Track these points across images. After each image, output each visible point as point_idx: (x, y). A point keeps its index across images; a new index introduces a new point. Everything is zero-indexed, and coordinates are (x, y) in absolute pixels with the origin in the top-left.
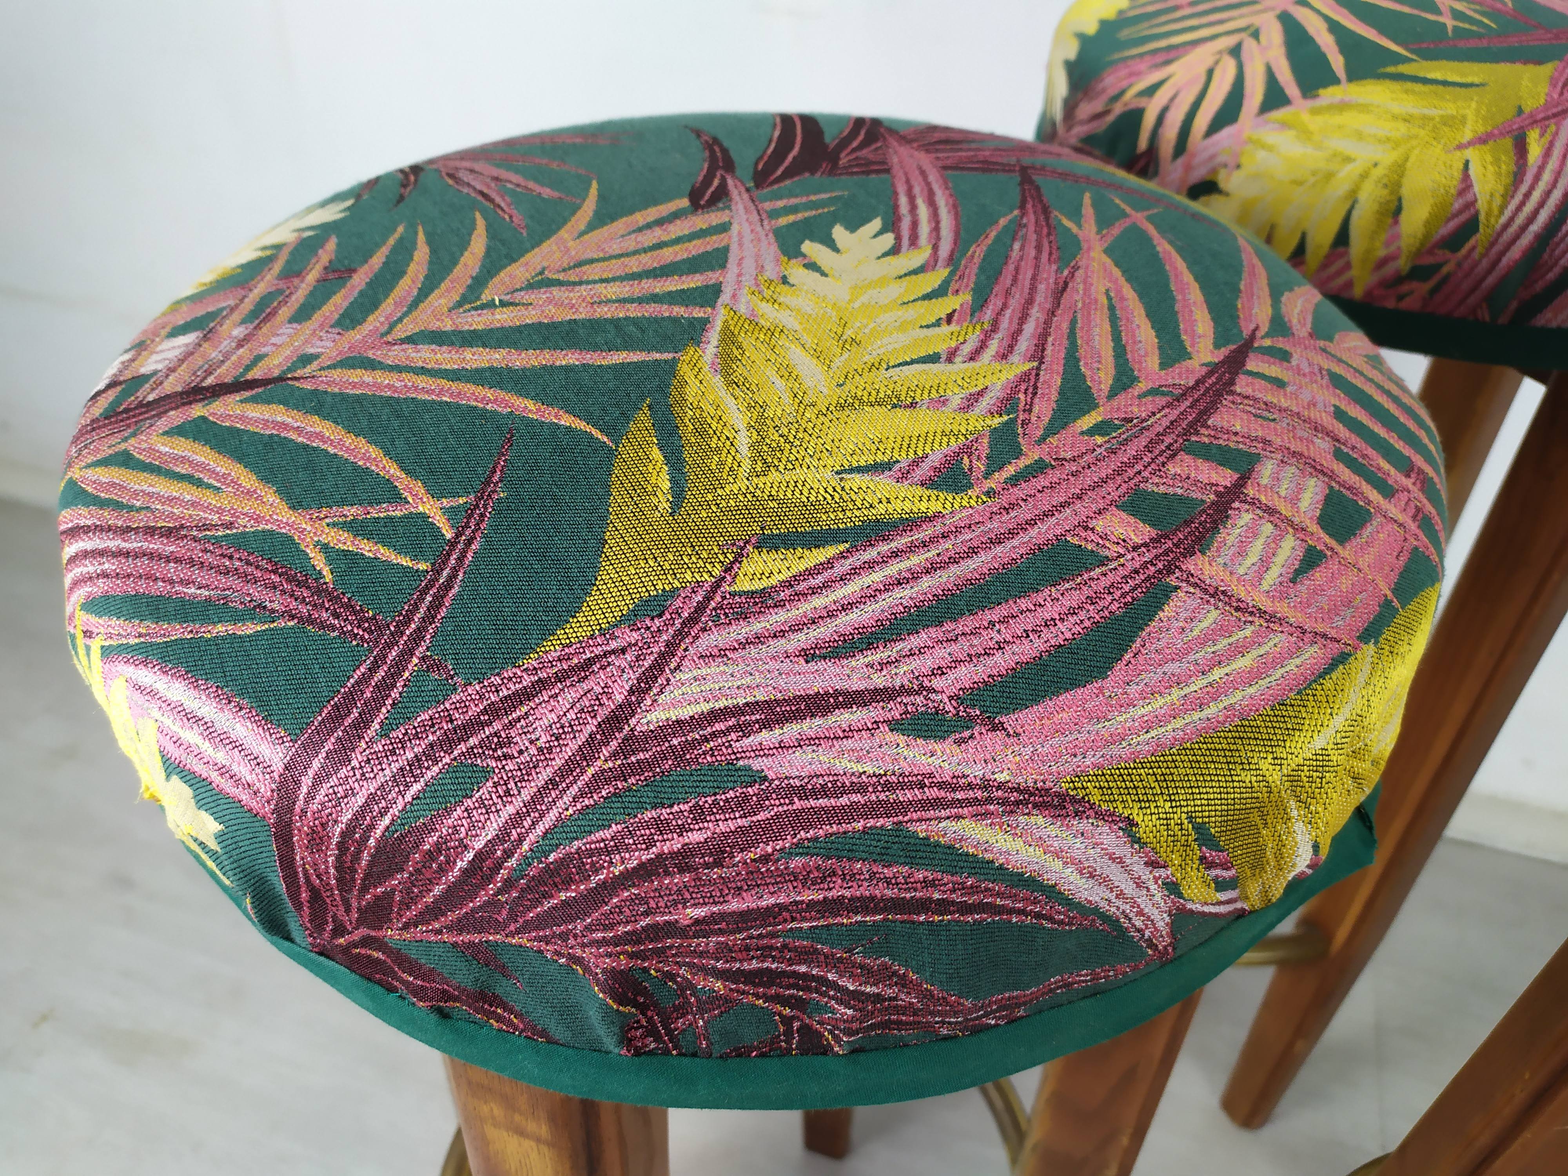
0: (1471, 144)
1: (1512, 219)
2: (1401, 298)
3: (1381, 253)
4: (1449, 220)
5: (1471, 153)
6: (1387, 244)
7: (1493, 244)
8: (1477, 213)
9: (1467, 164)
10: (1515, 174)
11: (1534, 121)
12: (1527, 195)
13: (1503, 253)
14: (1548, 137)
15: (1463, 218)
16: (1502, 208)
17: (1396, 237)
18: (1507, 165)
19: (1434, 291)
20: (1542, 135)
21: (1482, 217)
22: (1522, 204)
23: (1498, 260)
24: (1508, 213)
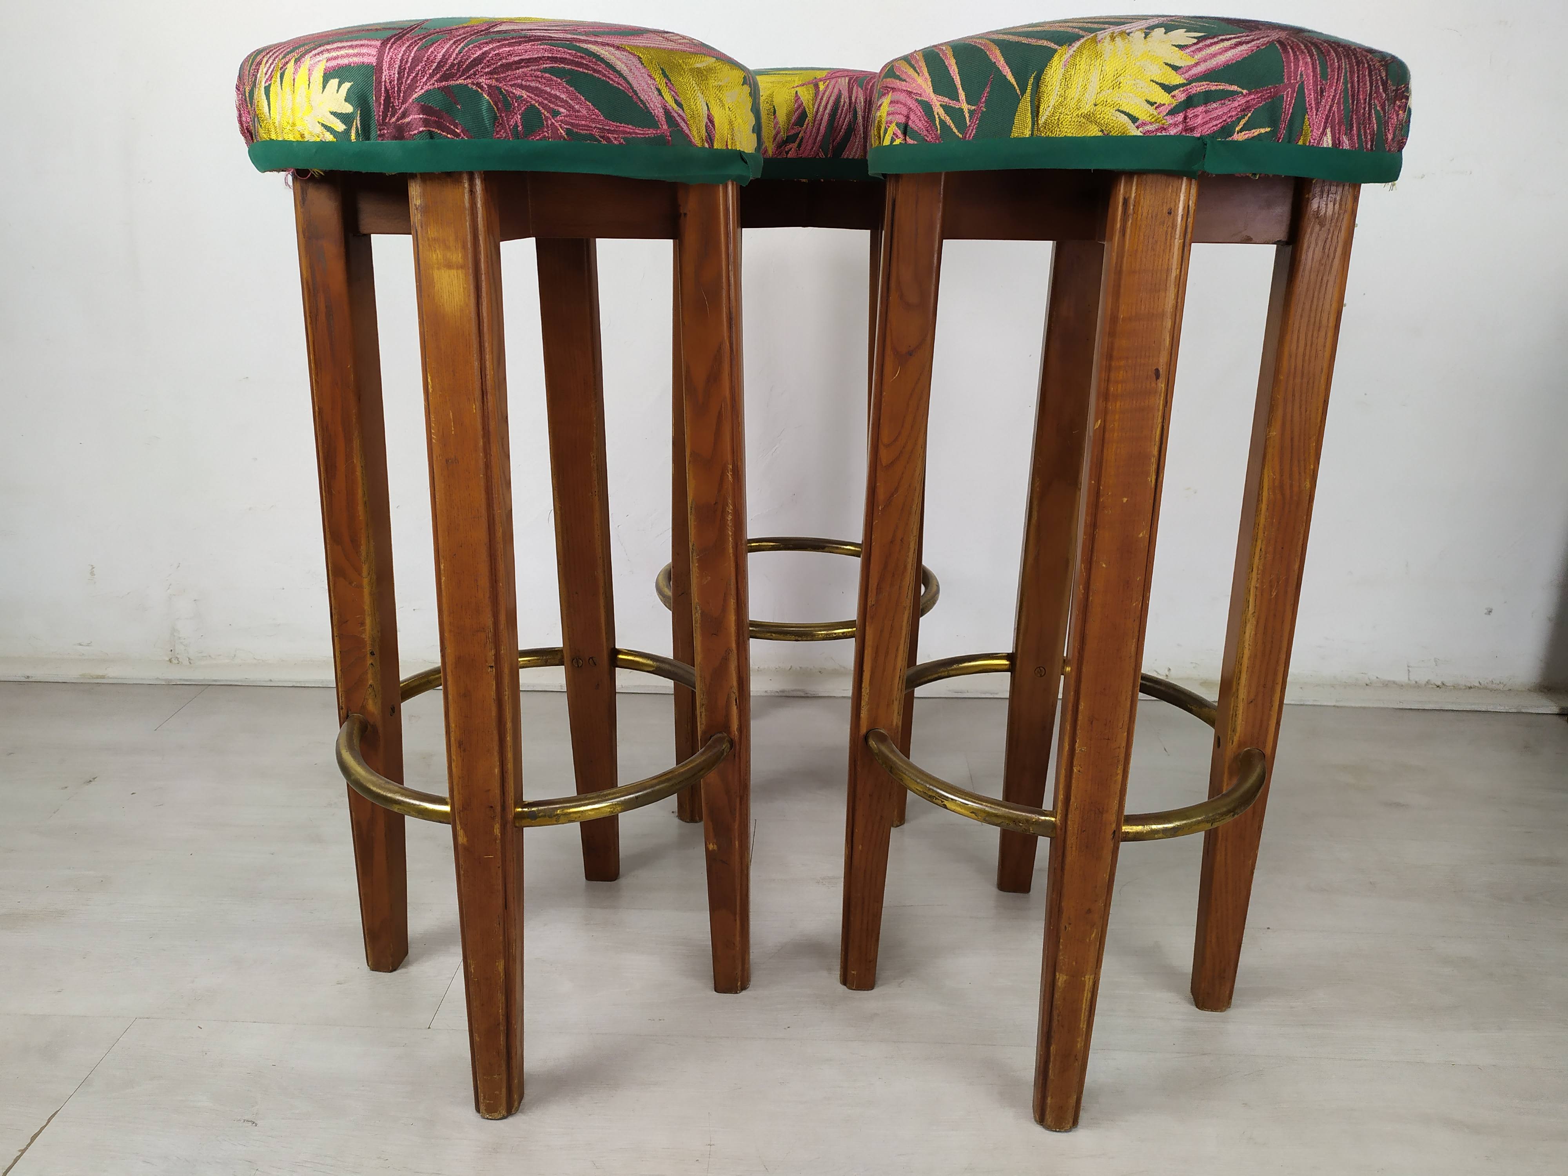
0: (797, 86)
1: (818, 109)
2: (787, 153)
3: (774, 132)
4: (795, 112)
5: (797, 89)
6: (775, 128)
7: (815, 121)
8: (804, 108)
9: (797, 92)
10: (815, 93)
11: (821, 80)
12: (822, 99)
13: (820, 125)
14: (826, 84)
15: (800, 111)
16: (813, 105)
17: (777, 123)
18: (812, 91)
19: (799, 146)
20: (824, 83)
21: (807, 110)
22: (820, 103)
23: (819, 129)
24: (816, 107)
